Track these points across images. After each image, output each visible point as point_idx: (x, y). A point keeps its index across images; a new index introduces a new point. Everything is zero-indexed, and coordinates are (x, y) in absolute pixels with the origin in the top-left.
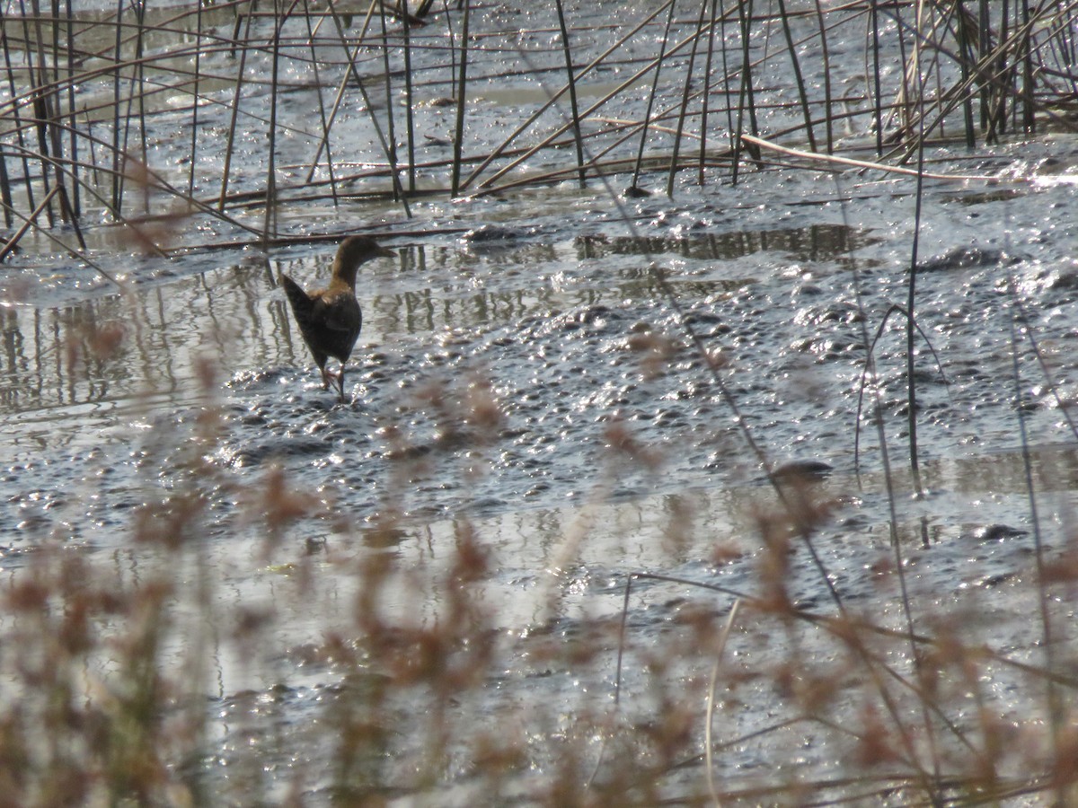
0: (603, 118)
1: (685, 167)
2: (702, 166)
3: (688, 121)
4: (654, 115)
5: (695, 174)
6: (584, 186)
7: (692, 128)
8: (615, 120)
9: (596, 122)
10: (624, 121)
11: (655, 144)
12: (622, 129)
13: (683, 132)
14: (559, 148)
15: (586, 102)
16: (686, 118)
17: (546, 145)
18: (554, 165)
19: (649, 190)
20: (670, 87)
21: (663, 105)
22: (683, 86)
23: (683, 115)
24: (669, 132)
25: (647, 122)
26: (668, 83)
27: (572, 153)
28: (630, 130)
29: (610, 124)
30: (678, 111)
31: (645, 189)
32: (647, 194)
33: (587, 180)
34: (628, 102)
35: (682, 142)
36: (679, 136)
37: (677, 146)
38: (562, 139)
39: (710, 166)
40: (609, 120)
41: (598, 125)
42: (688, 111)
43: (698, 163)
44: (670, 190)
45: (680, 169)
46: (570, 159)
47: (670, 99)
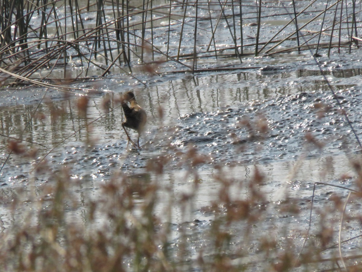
0: (306, 30)
1: (334, 47)
2: (339, 47)
3: (335, 32)
4: (323, 29)
5: (337, 49)
6: (299, 53)
7: (336, 34)
8: (310, 31)
9: (304, 31)
10: (313, 31)
11: (323, 39)
12: (313, 34)
13: (333, 35)
14: (292, 40)
15: (301, 25)
16: (334, 31)
17: (287, 39)
18: (290, 46)
19: (321, 55)
20: (328, 20)
21: (326, 26)
22: (333, 20)
23: (333, 30)
24: (328, 35)
25: (321, 32)
26: (328, 19)
27: (296, 42)
28: (315, 34)
29: (309, 32)
30: (331, 28)
32: (321, 56)
33: (301, 51)
34: (315, 25)
35: (333, 39)
36: (332, 37)
37: (331, 40)
38: (293, 37)
39: (342, 47)
40: (308, 31)
41: (305, 33)
42: (334, 28)
44: (329, 55)
45: (332, 48)
46: (295, 44)
47: (328, 24)
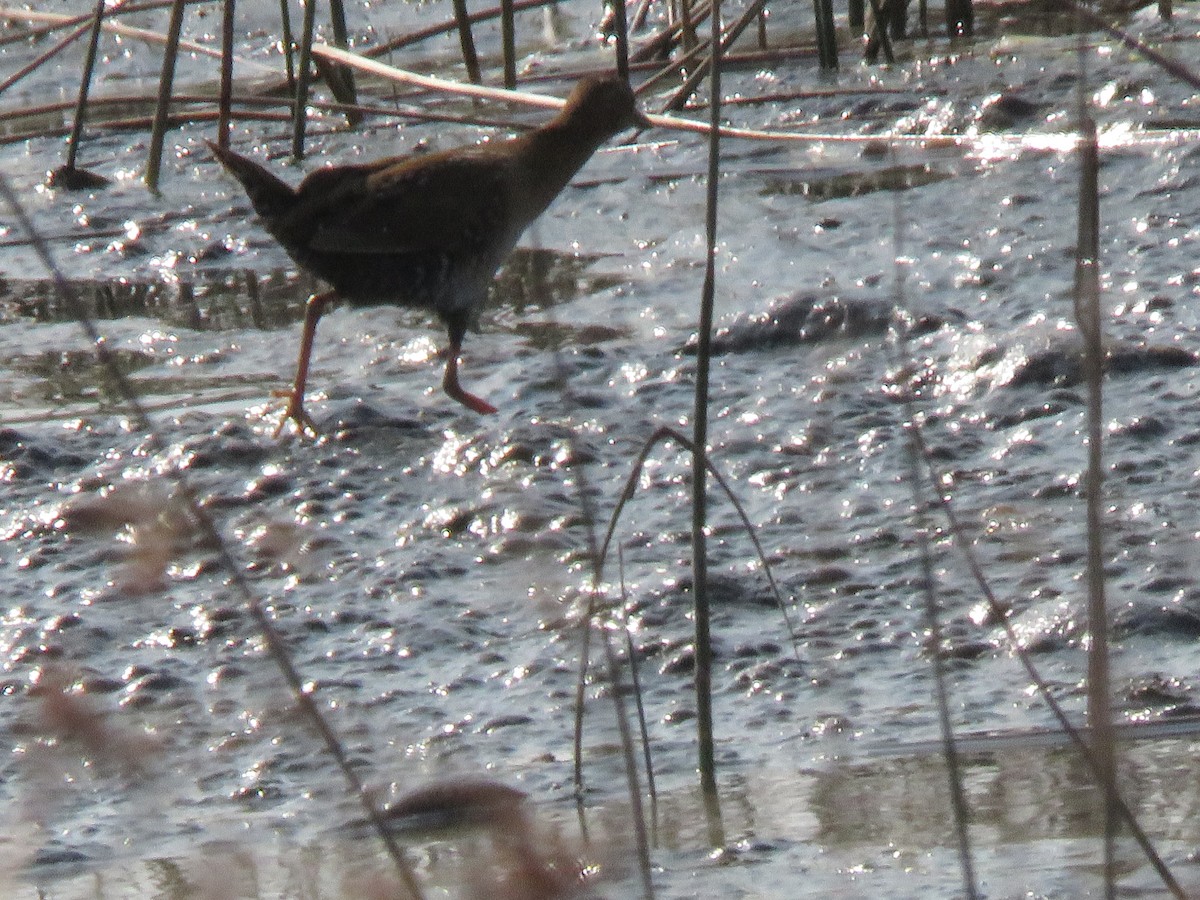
1: (185, 120)
2: (226, 115)
4: (112, 1)
5: (207, 136)
8: (25, 12)
10: (49, 15)
12: (41, 35)
13: (181, 41)
16: (187, 7)
19: (103, 175)
23: (180, 2)
24: (145, 39)
25: (98, 16)
29: (15, 23)
31: (94, 171)
32: (99, 183)
35: (180, 65)
36: (173, 48)
37: (168, 74)
39: (241, 118)
40: (12, 12)
43: (217, 110)
44: (154, 174)
45: (175, 124)
